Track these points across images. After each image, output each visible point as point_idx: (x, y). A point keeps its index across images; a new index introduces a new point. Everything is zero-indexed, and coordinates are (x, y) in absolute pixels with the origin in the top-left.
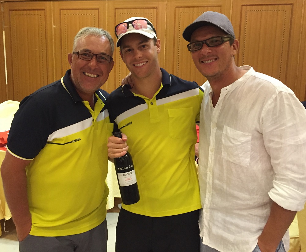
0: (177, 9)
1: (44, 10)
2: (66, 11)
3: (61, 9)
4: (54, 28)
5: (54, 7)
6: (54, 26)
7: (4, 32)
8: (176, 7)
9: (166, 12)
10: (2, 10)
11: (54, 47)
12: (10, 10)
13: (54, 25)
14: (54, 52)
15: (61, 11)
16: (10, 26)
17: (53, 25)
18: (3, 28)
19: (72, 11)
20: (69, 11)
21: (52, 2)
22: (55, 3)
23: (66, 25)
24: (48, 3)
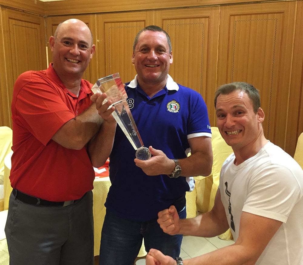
0: (232, 17)
1: (88, 23)
2: (110, 24)
3: (105, 23)
5: (98, 21)
7: (47, 48)
8: (231, 15)
9: (219, 21)
10: (45, 25)
12: (53, 25)
15: (106, 24)
17: (97, 39)
18: (46, 44)
19: (116, 23)
20: (113, 24)
21: (96, 15)
22: (100, 16)
23: (110, 39)
24: (91, 16)
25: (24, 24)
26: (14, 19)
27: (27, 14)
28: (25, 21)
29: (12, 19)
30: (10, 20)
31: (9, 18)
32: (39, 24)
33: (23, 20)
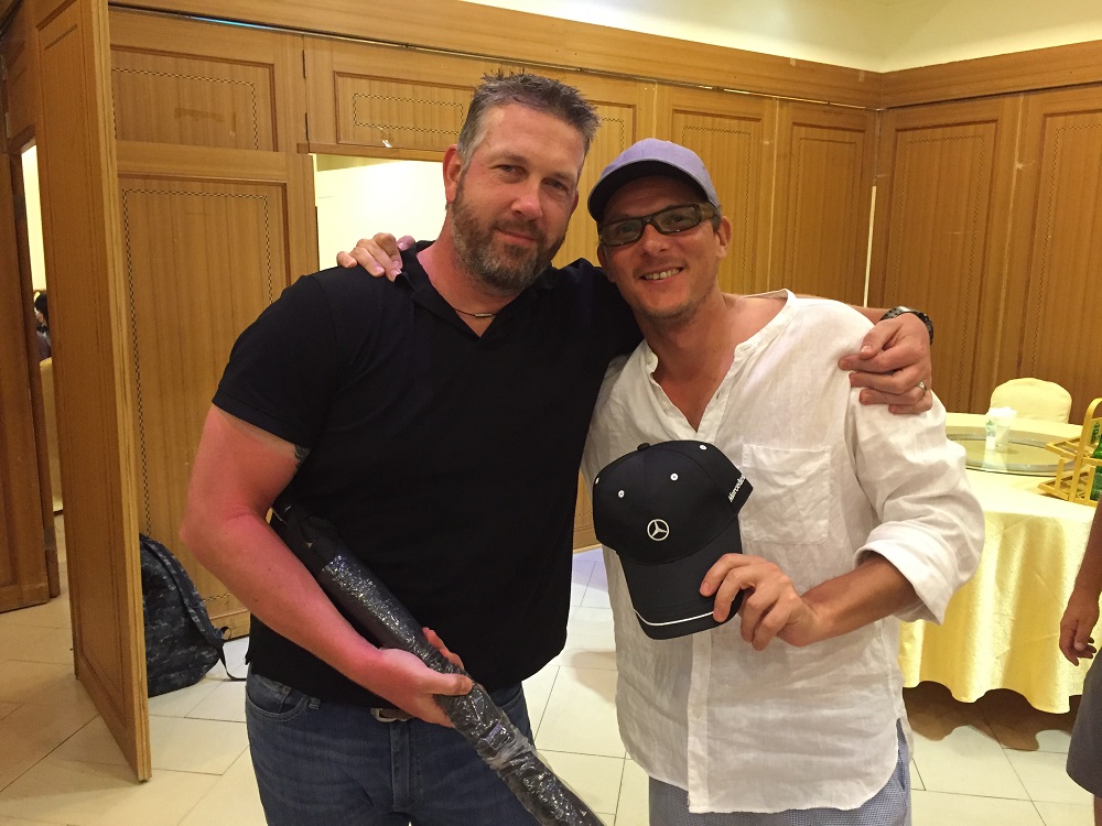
1: (995, 121)
2: (1062, 118)
3: (1046, 115)
4: (1018, 170)
5: (1026, 112)
6: (1019, 166)
7: (874, 188)
10: (877, 132)
11: (1010, 226)
12: (898, 130)
13: (1020, 161)
14: (1008, 240)
15: (1048, 119)
16: (893, 174)
17: (1016, 162)
18: (875, 180)
19: (1081, 116)
20: (1071, 117)
21: (1022, 98)
22: (1032, 98)
23: (1057, 161)
24: (1008, 100)
25: (826, 134)
26: (805, 125)
27: (837, 110)
28: (829, 128)
29: (800, 125)
30: (795, 127)
31: (794, 124)
32: (863, 131)
33: (826, 124)
